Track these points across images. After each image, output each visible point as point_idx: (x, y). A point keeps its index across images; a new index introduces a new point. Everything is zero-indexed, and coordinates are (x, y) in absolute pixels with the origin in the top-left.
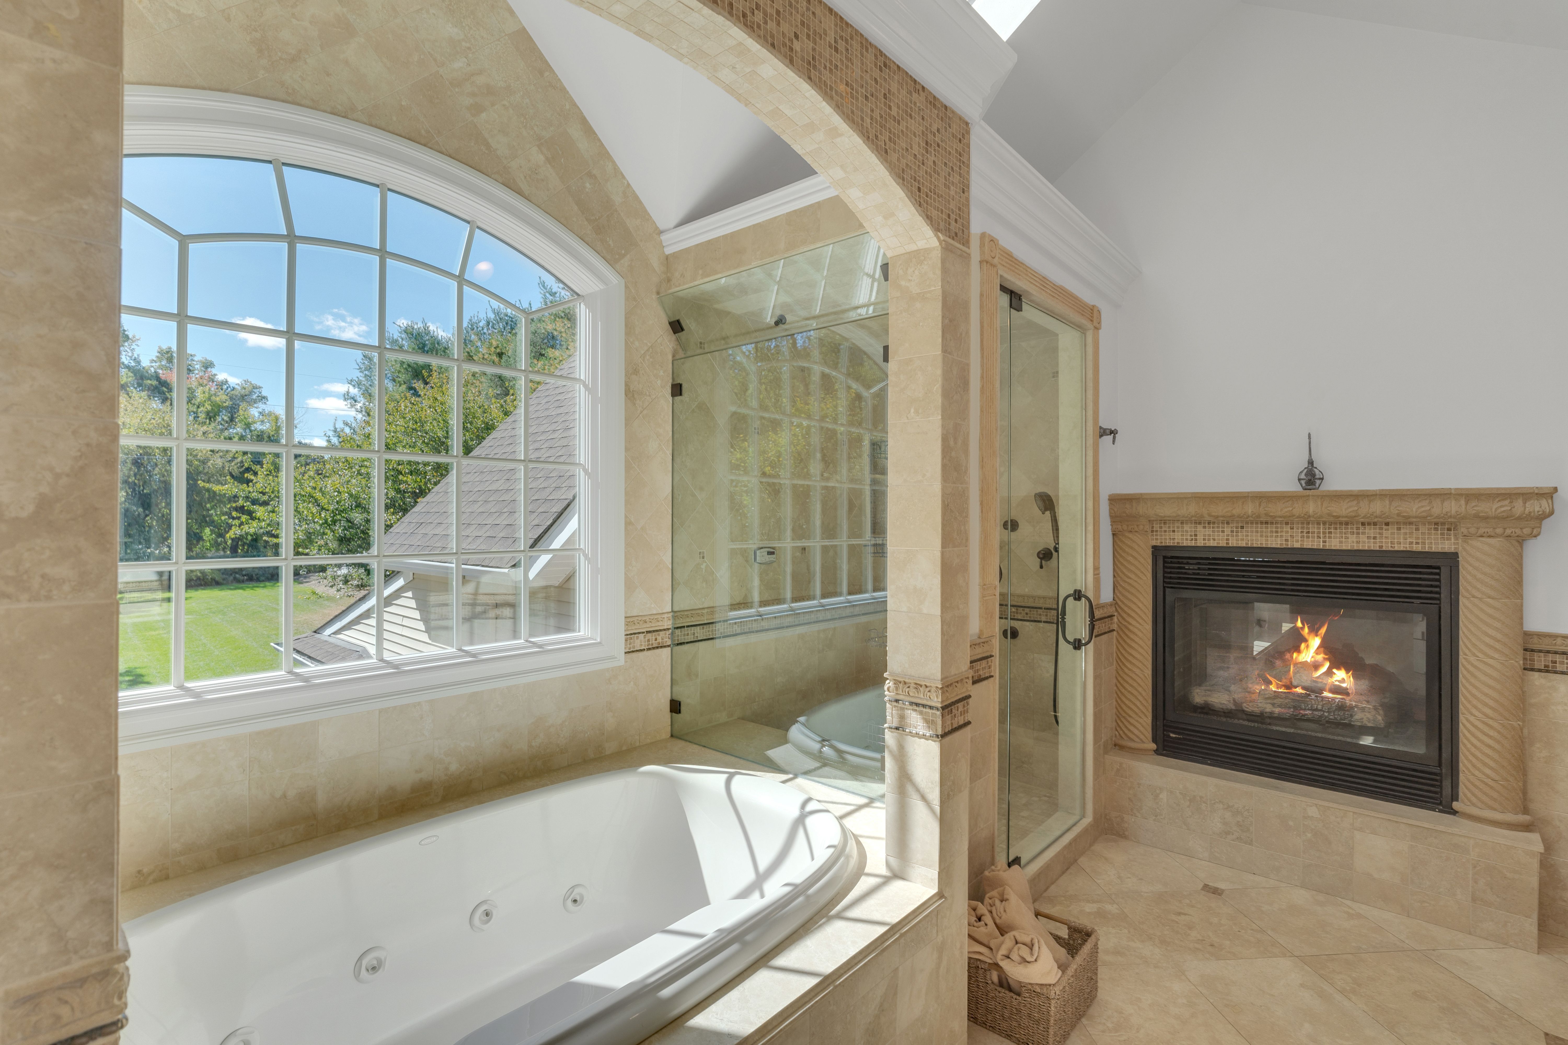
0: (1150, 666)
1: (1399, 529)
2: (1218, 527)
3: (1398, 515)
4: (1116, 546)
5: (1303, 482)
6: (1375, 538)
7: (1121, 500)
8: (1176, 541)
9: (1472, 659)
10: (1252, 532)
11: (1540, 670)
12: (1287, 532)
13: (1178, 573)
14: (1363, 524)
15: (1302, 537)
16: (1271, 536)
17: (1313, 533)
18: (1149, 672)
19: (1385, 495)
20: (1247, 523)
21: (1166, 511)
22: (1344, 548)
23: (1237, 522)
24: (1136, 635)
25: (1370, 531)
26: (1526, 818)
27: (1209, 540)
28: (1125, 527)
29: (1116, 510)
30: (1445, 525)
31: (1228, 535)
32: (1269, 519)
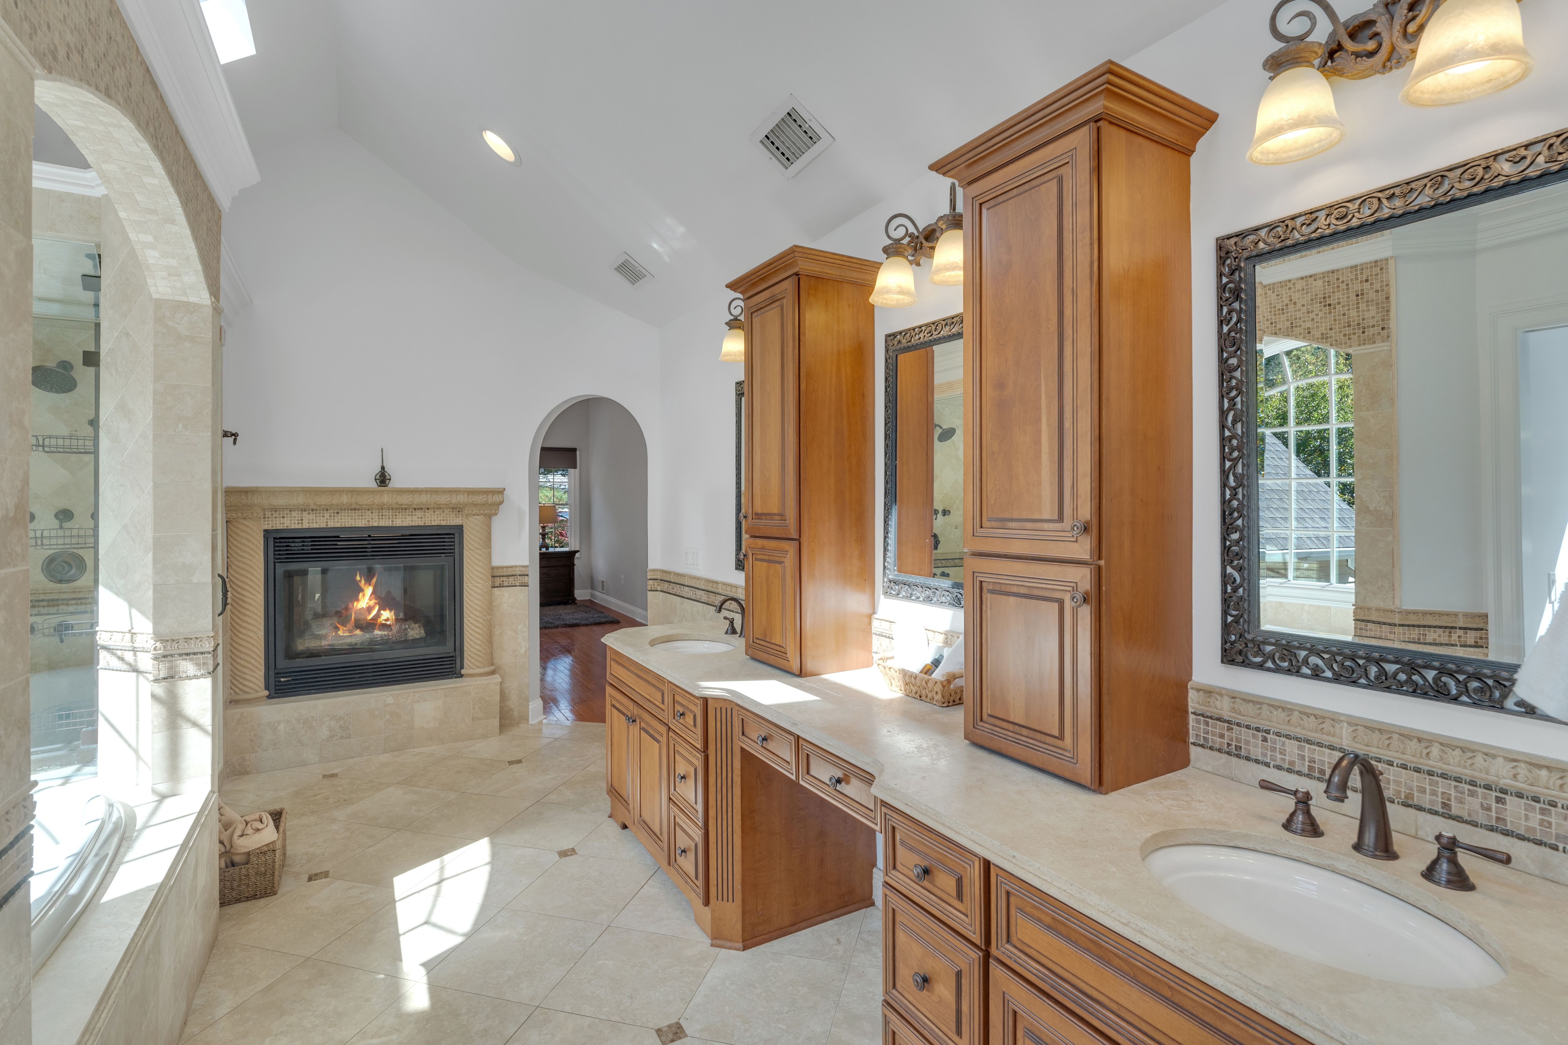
0: (262, 628)
1: (434, 512)
2: (320, 513)
3: (435, 503)
4: (229, 531)
5: (378, 481)
6: (421, 518)
7: (237, 492)
8: (285, 525)
9: (470, 585)
10: (345, 516)
11: (497, 587)
12: (369, 515)
13: (287, 550)
14: (415, 509)
15: (379, 518)
16: (358, 519)
17: (386, 515)
18: (261, 634)
19: (428, 491)
20: (341, 510)
21: (279, 501)
22: (404, 525)
23: (334, 509)
24: (250, 604)
25: (419, 513)
26: (492, 668)
27: (312, 523)
28: (240, 515)
29: (232, 500)
30: (457, 509)
31: (327, 519)
32: (357, 507)
